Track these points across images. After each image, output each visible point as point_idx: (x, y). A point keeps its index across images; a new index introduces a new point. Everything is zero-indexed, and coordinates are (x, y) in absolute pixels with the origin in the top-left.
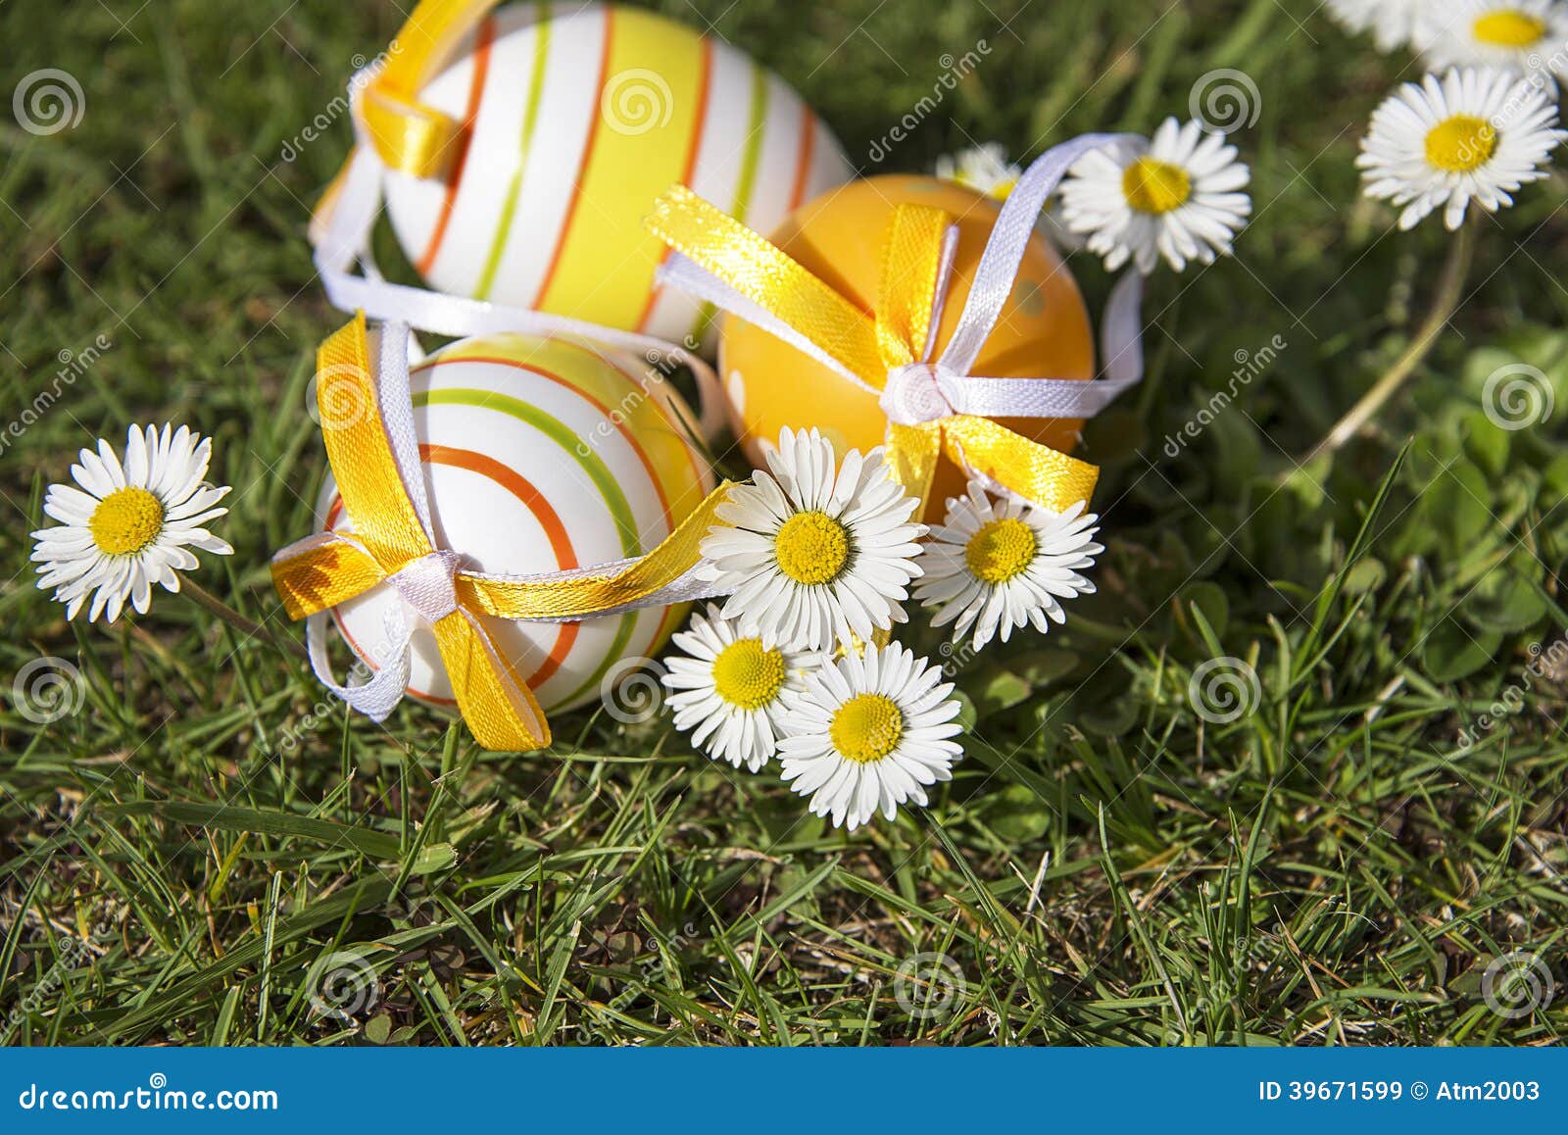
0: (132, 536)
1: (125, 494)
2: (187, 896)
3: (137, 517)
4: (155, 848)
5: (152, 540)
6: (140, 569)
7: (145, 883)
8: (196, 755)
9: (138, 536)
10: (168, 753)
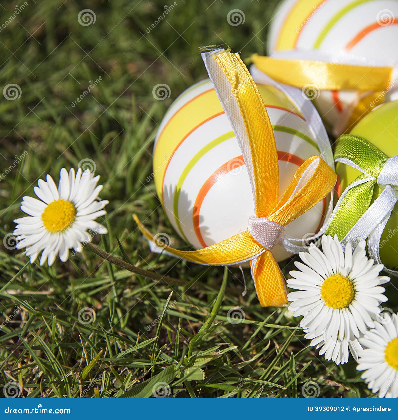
0: (61, 223)
1: (58, 202)
2: (71, 373)
3: (63, 215)
4: (60, 345)
5: (70, 226)
6: (64, 240)
7: (53, 363)
8: (82, 296)
9: (64, 223)
10: (70, 292)
